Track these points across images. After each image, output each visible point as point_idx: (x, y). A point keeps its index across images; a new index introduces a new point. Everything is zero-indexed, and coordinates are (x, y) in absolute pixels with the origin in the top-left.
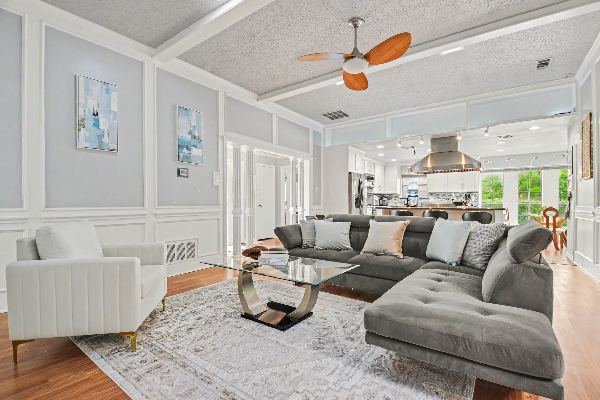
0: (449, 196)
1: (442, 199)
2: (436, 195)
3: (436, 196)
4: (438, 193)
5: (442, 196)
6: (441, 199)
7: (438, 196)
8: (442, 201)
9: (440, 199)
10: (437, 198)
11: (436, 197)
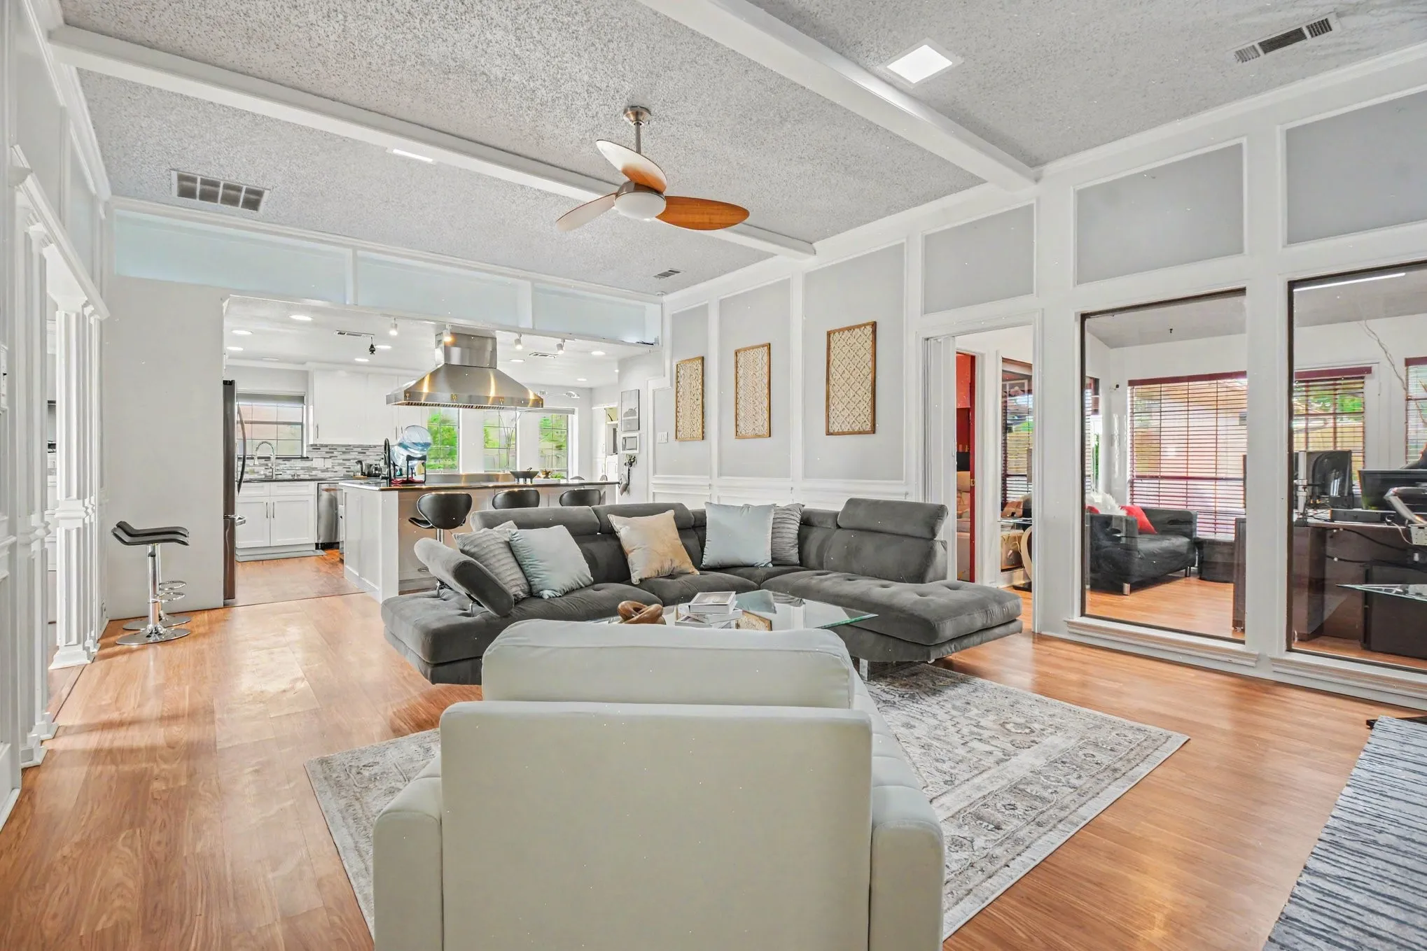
0: (359, 453)
1: (344, 460)
2: (327, 449)
3: (327, 452)
4: (333, 445)
5: (344, 452)
6: (341, 461)
7: (332, 453)
8: (344, 464)
9: (337, 461)
10: (331, 457)
11: (328, 455)
